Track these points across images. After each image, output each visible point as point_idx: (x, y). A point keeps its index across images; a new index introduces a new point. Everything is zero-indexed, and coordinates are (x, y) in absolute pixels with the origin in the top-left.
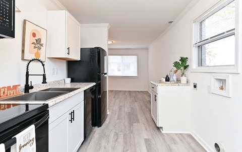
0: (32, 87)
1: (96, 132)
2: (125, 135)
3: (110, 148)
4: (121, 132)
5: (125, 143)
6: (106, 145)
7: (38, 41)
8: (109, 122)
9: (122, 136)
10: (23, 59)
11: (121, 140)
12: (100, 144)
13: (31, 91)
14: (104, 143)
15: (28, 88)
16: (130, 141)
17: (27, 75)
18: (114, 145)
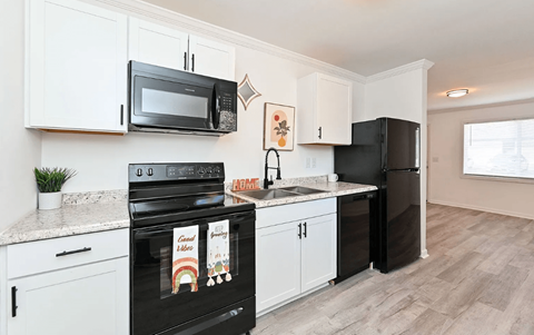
0: (272, 183)
1: (372, 279)
2: (429, 311)
3: (377, 315)
4: (426, 302)
5: (417, 325)
6: (374, 306)
7: (283, 124)
8: (412, 275)
9: (422, 310)
10: (264, 149)
11: (411, 315)
12: (364, 299)
13: (270, 187)
14: (372, 301)
15: (267, 183)
16: (433, 328)
17: (266, 168)
18: (387, 315)
